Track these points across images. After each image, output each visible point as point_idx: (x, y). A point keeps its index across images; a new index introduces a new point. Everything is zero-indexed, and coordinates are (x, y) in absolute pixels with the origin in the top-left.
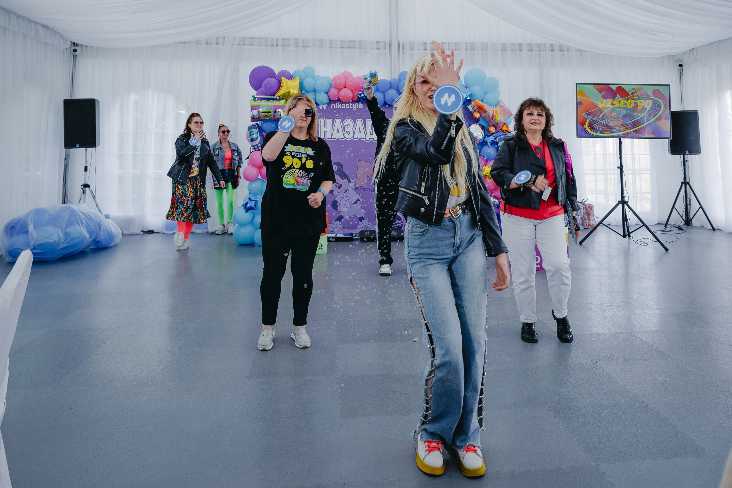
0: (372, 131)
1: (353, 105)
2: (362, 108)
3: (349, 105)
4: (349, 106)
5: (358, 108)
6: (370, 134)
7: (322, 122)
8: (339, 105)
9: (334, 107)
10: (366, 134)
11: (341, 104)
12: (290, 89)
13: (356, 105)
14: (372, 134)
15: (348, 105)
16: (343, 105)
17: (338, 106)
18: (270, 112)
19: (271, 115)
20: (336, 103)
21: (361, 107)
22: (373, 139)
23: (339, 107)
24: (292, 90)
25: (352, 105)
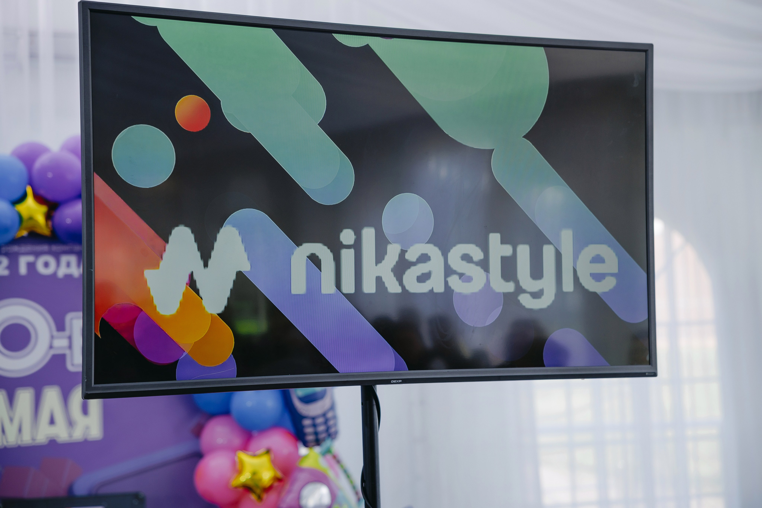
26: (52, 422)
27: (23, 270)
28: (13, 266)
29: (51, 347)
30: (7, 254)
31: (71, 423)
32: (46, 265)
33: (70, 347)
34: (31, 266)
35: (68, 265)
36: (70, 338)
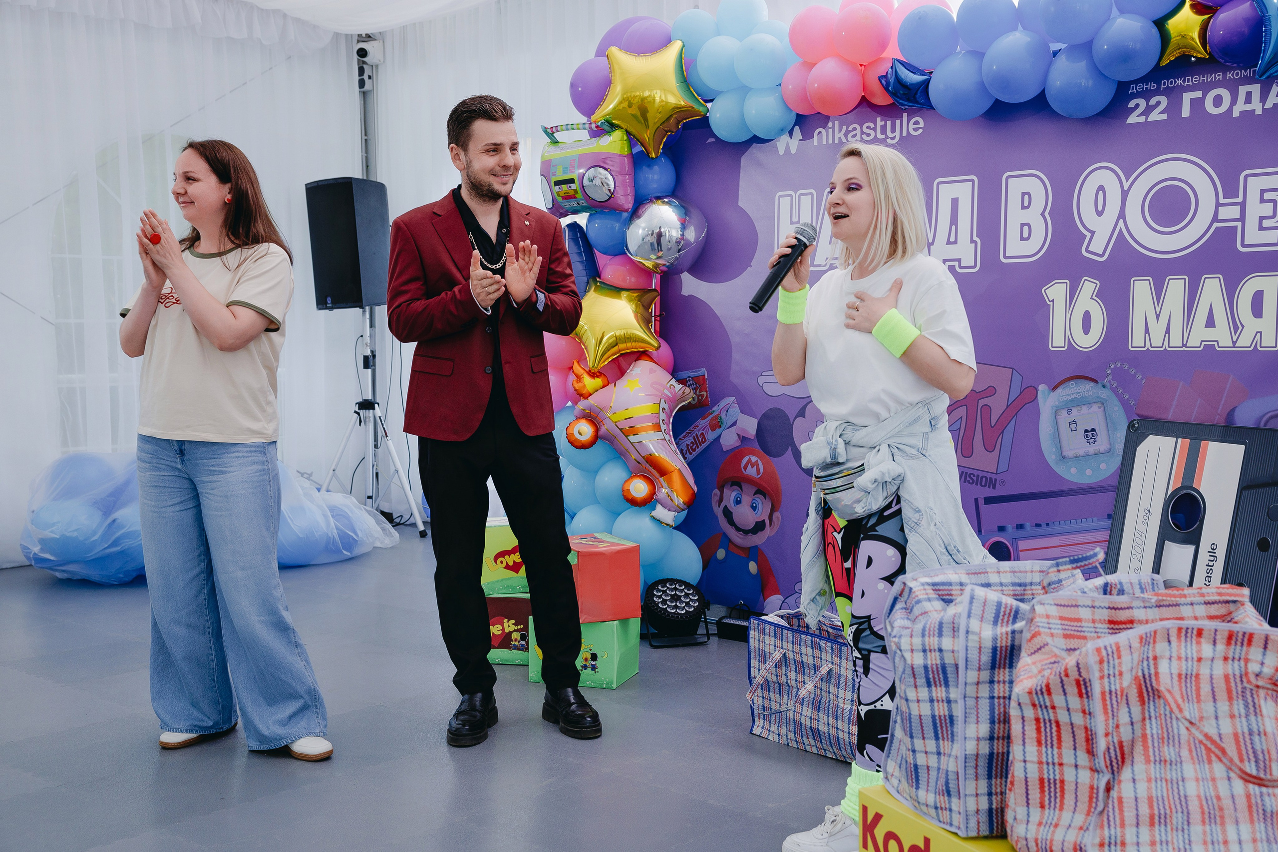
0: (954, 227)
1: (889, 123)
2: (920, 131)
3: (872, 126)
4: (874, 129)
5: (905, 134)
6: (949, 243)
7: (785, 203)
8: (840, 131)
9: (824, 142)
10: (932, 244)
11: (844, 128)
12: (651, 90)
13: (898, 122)
14: (955, 242)
15: (868, 127)
16: (855, 129)
17: (837, 135)
18: (572, 181)
19: (576, 191)
20: (830, 124)
21: (915, 130)
22: (956, 264)
23: (840, 138)
24: (658, 92)
25: (883, 123)
26: (1210, 323)
27: (1186, 112)
28: (1174, 108)
29: (1215, 219)
30: (1167, 92)
31: (1236, 326)
32: (1218, 101)
33: (1242, 219)
34: (1198, 104)
35: (1248, 98)
36: (1243, 205)
